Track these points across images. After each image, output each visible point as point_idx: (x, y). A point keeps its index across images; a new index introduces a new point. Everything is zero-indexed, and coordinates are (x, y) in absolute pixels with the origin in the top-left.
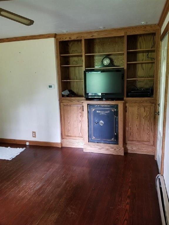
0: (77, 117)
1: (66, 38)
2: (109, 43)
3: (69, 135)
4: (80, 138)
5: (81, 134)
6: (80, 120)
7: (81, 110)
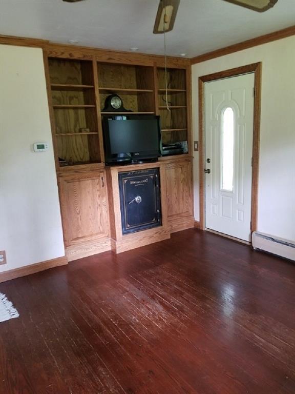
0: (94, 200)
1: (63, 53)
2: (111, 73)
3: (80, 236)
4: (99, 235)
5: (101, 228)
6: (99, 203)
7: (100, 186)
